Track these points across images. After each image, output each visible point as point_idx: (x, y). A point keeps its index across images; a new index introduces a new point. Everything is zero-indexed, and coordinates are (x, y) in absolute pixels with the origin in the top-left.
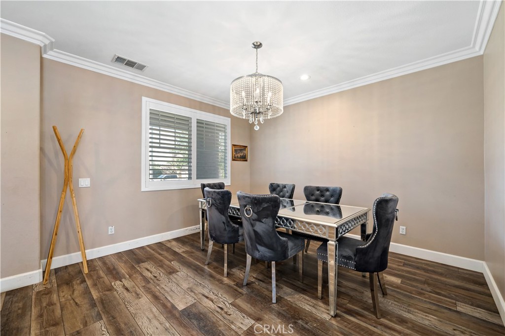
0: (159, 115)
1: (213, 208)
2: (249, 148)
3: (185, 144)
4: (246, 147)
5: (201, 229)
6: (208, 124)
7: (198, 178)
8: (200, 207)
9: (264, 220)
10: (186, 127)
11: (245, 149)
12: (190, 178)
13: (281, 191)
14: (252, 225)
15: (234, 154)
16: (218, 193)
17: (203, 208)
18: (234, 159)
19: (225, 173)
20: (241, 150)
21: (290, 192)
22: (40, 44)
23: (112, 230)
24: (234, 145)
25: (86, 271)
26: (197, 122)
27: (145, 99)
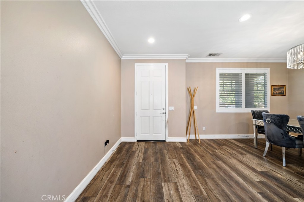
0: (223, 75)
2: (287, 86)
4: (285, 86)
5: (255, 137)
6: (252, 74)
7: (246, 107)
8: (254, 123)
10: (238, 79)
11: (283, 88)
15: (273, 91)
16: (277, 116)
17: (256, 124)
18: (273, 95)
20: (279, 88)
22: (186, 58)
23: (204, 128)
24: (273, 86)
25: (200, 143)
26: (245, 75)
27: (217, 69)
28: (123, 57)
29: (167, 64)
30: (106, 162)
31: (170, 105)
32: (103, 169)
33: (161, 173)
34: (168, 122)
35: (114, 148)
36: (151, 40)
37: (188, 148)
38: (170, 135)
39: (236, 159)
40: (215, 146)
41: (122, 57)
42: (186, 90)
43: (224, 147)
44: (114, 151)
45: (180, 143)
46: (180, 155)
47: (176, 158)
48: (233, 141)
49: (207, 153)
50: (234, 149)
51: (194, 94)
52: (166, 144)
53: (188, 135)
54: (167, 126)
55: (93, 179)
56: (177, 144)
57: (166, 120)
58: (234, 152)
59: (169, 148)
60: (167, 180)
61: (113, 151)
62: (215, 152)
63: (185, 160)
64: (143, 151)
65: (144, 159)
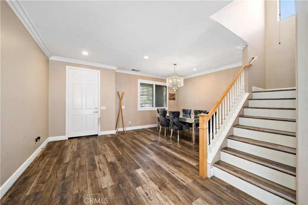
1: (161, 115)
2: (176, 95)
3: (151, 93)
4: (175, 94)
7: (156, 107)
8: (157, 116)
9: (175, 118)
10: (152, 87)
12: (153, 107)
13: (187, 112)
14: (172, 120)
15: (170, 97)
16: (163, 111)
18: (170, 99)
19: (166, 105)
20: (172, 96)
21: (189, 112)
22: (115, 69)
23: (130, 122)
24: (169, 94)
25: (126, 133)
26: (156, 86)
27: (139, 80)
28: (52, 57)
29: (99, 71)
30: (36, 157)
31: (101, 105)
32: (35, 161)
33: (94, 152)
34: (100, 119)
35: (43, 145)
36: (85, 53)
37: (116, 136)
38: (102, 130)
39: (145, 137)
40: (135, 133)
41: (50, 58)
42: (116, 94)
43: (141, 133)
44: (44, 148)
45: (111, 135)
46: (109, 141)
47: (106, 143)
48: (148, 129)
49: (129, 137)
50: (146, 133)
51: (122, 97)
52: (98, 137)
53: (117, 129)
54: (100, 122)
55: (28, 168)
56: (108, 136)
57: (98, 118)
58: (145, 134)
59: (101, 139)
60: (98, 154)
61: (42, 149)
62: (134, 136)
63: (112, 143)
64: (76, 144)
65: (78, 148)
